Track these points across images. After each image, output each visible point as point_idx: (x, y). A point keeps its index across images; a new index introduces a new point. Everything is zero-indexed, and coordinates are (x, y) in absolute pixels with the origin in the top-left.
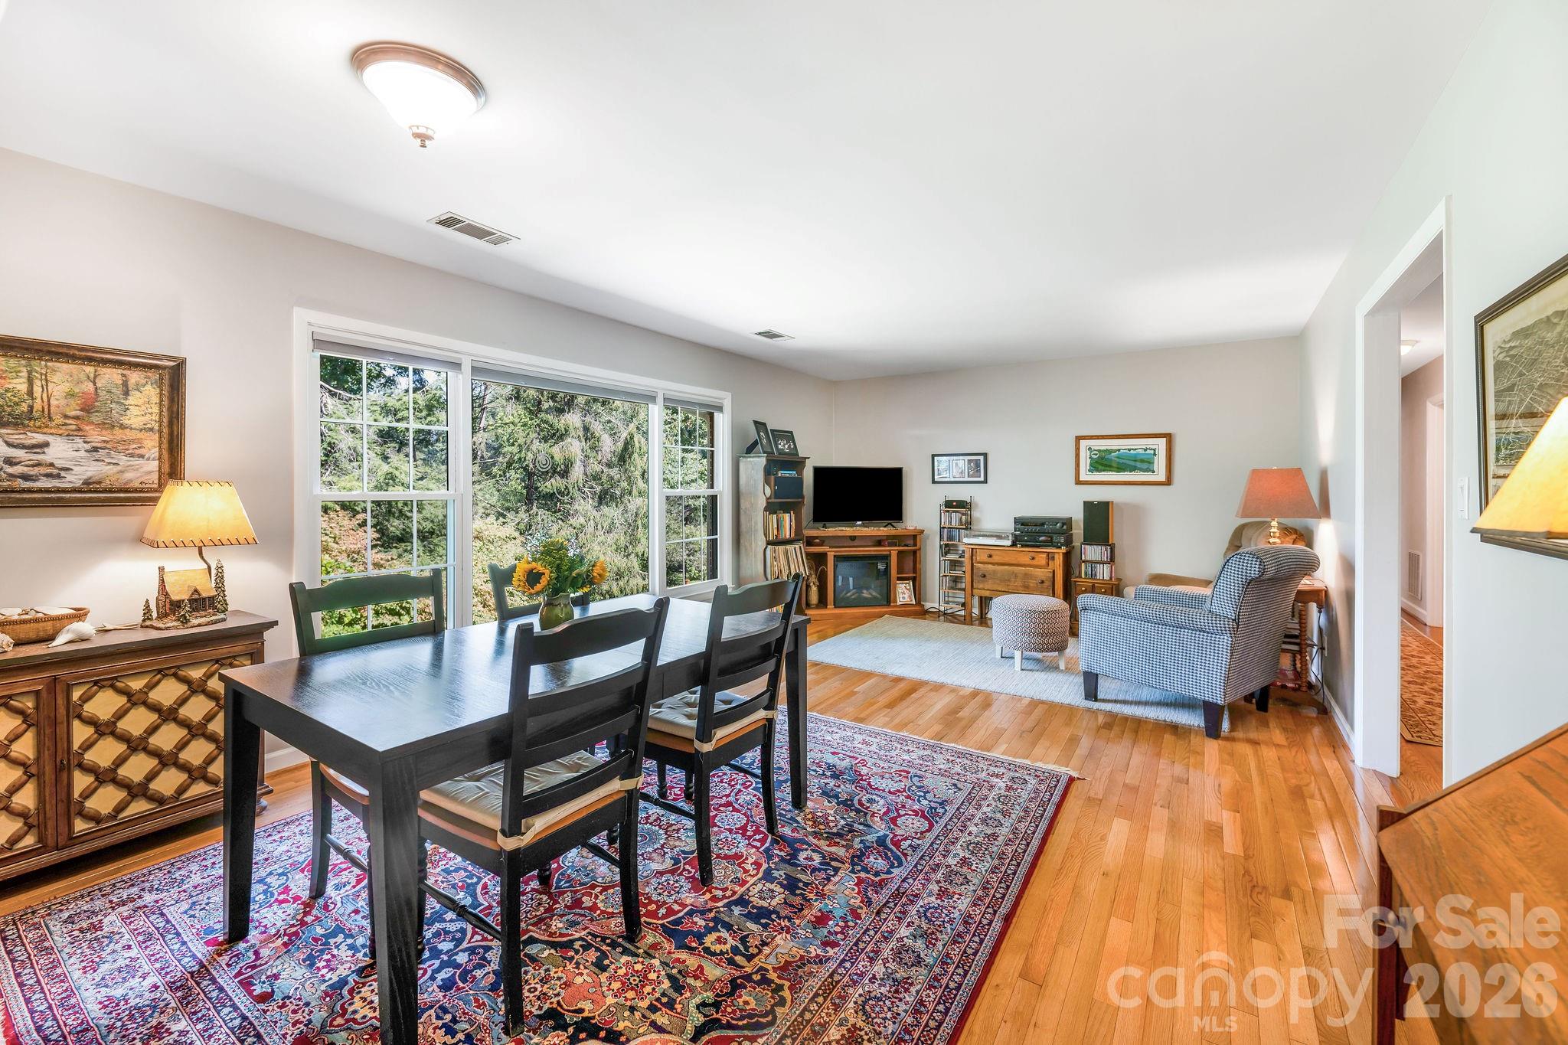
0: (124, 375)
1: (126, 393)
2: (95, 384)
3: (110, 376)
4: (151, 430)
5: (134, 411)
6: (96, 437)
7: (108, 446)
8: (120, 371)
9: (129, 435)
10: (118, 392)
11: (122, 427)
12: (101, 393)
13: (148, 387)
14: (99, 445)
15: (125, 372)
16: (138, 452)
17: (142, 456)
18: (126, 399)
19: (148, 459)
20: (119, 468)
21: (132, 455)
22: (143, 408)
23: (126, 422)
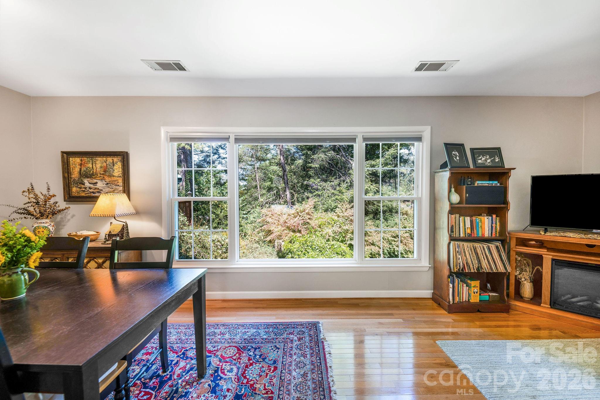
0: (113, 159)
1: (114, 165)
2: (106, 163)
3: (110, 160)
4: (120, 176)
5: (116, 171)
6: (108, 179)
7: (110, 182)
8: (112, 158)
9: (115, 179)
10: (112, 165)
11: (113, 176)
12: (108, 166)
13: (119, 163)
14: (108, 182)
15: (113, 158)
16: (117, 184)
17: (118, 185)
18: (114, 167)
19: (120, 186)
20: (113, 189)
21: (116, 185)
22: (118, 170)
23: (114, 175)
